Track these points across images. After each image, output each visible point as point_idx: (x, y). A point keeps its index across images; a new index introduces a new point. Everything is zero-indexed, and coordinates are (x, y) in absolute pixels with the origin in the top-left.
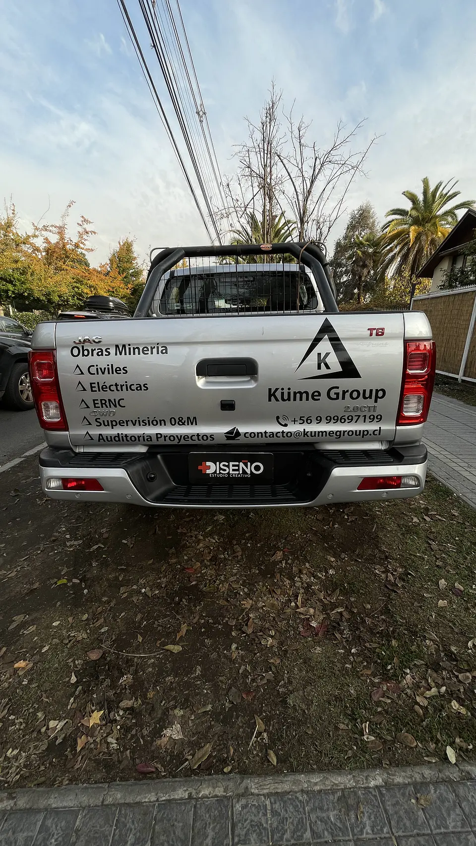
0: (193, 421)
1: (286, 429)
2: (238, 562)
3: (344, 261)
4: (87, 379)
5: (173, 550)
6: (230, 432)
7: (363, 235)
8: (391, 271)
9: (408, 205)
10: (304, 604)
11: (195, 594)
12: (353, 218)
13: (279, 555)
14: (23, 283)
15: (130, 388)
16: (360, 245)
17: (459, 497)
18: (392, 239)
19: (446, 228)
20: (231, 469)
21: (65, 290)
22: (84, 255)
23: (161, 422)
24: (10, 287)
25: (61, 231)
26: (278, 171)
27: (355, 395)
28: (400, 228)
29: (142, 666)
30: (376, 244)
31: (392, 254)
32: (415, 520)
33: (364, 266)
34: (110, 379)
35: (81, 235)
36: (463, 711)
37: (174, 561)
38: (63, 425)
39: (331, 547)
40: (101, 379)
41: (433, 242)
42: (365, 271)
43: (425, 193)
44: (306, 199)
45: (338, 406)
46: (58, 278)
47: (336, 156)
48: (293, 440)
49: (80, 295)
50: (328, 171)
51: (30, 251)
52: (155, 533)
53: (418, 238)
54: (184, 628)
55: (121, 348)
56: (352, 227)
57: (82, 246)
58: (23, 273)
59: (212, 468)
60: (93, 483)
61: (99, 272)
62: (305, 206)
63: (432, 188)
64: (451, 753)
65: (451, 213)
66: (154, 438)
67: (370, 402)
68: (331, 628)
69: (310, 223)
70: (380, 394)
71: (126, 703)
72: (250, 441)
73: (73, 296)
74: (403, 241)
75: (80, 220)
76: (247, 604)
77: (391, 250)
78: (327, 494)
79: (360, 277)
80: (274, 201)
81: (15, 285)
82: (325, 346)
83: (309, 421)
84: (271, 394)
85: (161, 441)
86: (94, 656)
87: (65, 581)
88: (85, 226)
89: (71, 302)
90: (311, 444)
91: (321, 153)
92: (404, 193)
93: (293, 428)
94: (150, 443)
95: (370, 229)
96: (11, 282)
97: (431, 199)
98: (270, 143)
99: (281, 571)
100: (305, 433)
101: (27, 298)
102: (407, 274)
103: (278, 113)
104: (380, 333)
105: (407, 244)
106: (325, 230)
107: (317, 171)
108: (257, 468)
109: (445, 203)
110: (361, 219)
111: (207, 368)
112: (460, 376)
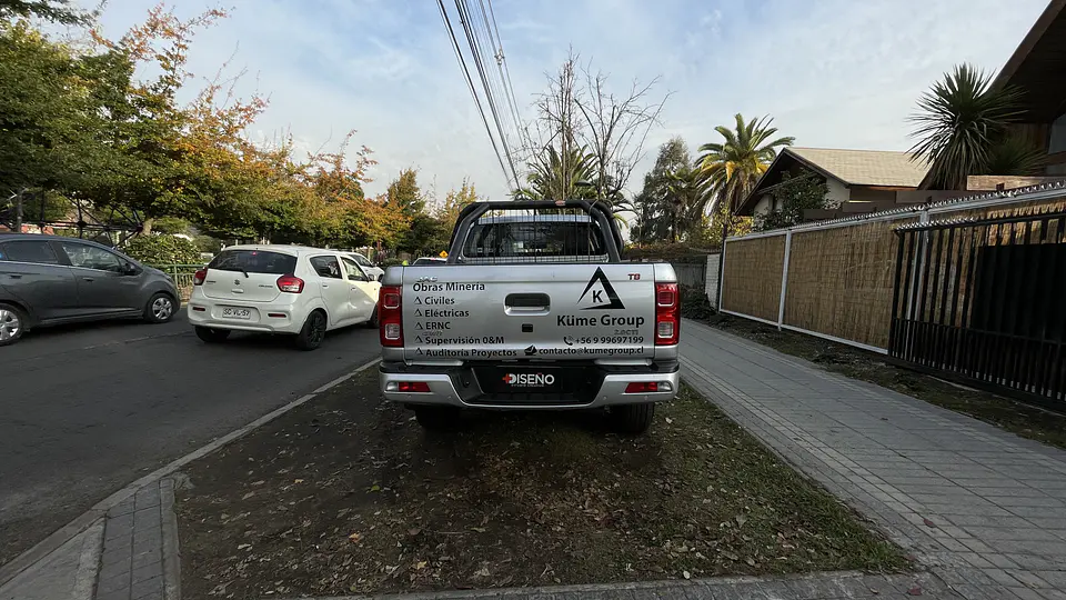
0: (501, 340)
1: (572, 347)
2: (532, 478)
3: (655, 197)
4: (423, 308)
5: (473, 469)
6: (529, 349)
7: (674, 169)
8: (709, 208)
9: (722, 141)
10: (590, 507)
11: (496, 499)
12: (664, 151)
13: (570, 473)
14: (292, 215)
15: (454, 314)
16: (671, 180)
17: (743, 429)
18: (708, 174)
19: (766, 164)
20: (530, 380)
21: (336, 222)
22: (359, 184)
23: (477, 341)
24: (277, 219)
25: (338, 162)
26: (577, 115)
27: (622, 321)
28: (715, 163)
29: (454, 538)
30: (689, 179)
31: (708, 189)
32: (699, 447)
33: (678, 202)
34: (440, 308)
35: (360, 165)
36: (703, 557)
37: (474, 476)
38: (401, 343)
39: (619, 468)
40: (434, 307)
41: (752, 178)
42: (679, 207)
43: (739, 128)
44: (606, 142)
45: (610, 330)
46: (329, 210)
47: (633, 106)
48: (576, 356)
49: (353, 228)
50: (626, 118)
51: (301, 180)
52: (454, 456)
53: (736, 173)
54: (486, 520)
55: (451, 285)
56: (662, 161)
57: (360, 176)
58: (294, 204)
59: (514, 379)
60: (423, 386)
61: (376, 204)
62: (604, 150)
63: (746, 124)
64: (687, 575)
65: (768, 149)
66: (470, 354)
67: (634, 327)
68: (611, 523)
69: (610, 165)
70: (640, 321)
71: (442, 558)
72: (544, 356)
73: (345, 230)
74: (719, 176)
75: (360, 150)
76: (540, 506)
77: (707, 186)
78: (603, 397)
79: (674, 215)
80: (573, 142)
81: (282, 217)
82: (598, 286)
83: (588, 341)
84: (560, 320)
85: (476, 356)
86: (413, 532)
87: (377, 488)
88: (366, 155)
89: (342, 235)
90: (592, 361)
91: (619, 104)
92: (716, 129)
93: (576, 346)
94: (467, 357)
95: (683, 163)
96: (278, 214)
97: (746, 135)
98: (568, 92)
99: (572, 486)
100: (586, 351)
101: (295, 231)
102: (726, 211)
103: (575, 69)
104: (637, 277)
105: (725, 178)
106: (626, 171)
107: (615, 118)
108: (549, 379)
109: (761, 140)
110: (672, 153)
111: (513, 300)
112: (779, 324)
